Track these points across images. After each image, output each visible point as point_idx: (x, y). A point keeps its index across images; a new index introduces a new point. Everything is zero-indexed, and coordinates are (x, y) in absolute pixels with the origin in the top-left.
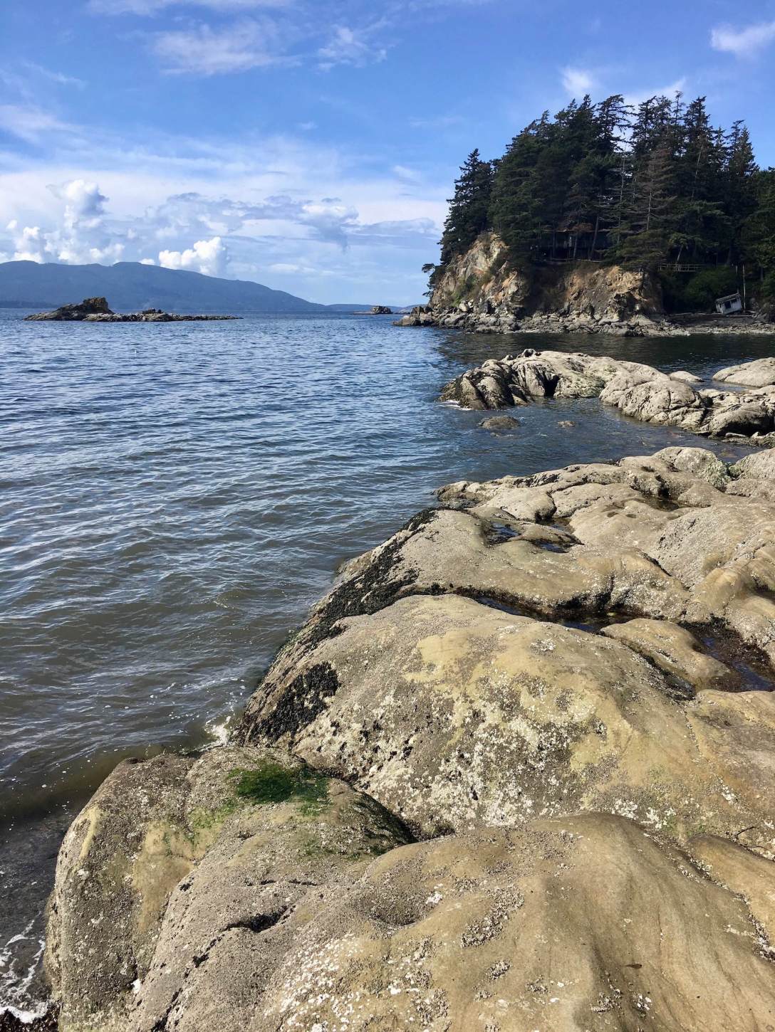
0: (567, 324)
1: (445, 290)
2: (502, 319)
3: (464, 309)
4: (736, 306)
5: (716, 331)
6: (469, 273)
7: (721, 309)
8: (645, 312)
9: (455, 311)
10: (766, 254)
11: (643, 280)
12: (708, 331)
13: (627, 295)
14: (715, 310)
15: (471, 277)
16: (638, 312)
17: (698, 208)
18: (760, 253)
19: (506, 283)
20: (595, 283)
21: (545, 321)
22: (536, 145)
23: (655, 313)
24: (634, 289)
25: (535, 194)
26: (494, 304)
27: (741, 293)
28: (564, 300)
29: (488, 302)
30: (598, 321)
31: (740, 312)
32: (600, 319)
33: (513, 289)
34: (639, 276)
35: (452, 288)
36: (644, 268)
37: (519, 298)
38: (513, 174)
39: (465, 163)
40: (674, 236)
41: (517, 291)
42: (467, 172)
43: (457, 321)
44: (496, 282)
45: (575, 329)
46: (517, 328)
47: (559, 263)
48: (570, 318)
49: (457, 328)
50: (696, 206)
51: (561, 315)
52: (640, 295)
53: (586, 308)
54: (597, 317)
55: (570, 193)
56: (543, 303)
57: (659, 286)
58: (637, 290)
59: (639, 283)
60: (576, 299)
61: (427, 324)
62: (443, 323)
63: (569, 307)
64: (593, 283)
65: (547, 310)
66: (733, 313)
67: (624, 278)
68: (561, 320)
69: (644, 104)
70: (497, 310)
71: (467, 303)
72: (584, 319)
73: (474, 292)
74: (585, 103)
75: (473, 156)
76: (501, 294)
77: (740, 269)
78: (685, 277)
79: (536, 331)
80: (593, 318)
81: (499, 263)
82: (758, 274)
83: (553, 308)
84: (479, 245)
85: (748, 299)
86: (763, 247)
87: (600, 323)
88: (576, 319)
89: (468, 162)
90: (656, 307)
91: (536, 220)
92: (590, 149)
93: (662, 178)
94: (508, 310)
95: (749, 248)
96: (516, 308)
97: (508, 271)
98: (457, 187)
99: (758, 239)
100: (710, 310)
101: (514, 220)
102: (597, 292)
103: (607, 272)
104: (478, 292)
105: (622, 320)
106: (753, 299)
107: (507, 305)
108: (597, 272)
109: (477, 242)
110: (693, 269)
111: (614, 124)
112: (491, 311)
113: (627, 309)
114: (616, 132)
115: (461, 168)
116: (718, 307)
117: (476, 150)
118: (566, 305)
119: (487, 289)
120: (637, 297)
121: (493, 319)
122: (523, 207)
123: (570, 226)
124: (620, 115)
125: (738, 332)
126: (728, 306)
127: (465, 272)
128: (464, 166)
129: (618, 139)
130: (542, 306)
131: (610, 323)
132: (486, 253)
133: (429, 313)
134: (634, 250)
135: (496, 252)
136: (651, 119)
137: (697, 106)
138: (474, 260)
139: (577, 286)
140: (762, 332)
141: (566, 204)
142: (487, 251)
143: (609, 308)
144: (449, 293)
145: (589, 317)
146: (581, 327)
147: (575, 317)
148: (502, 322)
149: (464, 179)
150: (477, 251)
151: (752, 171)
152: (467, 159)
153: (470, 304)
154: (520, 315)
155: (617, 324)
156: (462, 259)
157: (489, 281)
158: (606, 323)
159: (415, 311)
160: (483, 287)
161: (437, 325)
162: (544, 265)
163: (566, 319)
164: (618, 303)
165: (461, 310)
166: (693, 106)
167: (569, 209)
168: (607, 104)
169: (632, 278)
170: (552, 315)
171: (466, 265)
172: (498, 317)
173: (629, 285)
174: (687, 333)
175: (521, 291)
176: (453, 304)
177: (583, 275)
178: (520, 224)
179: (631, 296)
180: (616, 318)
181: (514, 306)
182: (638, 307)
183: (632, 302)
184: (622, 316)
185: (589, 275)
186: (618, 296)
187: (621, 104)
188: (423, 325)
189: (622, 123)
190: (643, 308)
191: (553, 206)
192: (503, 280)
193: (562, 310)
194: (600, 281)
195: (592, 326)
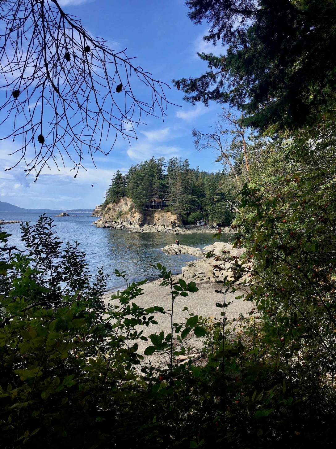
1: (111, 215)
4: (203, 223)
5: (198, 232)
6: (120, 210)
7: (198, 224)
9: (117, 222)
10: (209, 209)
11: (177, 217)
12: (196, 231)
13: (174, 221)
15: (121, 212)
17: (191, 198)
20: (163, 216)
21: (149, 228)
22: (142, 174)
23: (181, 226)
26: (132, 222)
27: (204, 220)
28: (154, 221)
29: (130, 221)
31: (204, 225)
33: (138, 217)
34: (176, 216)
35: (113, 214)
36: (177, 213)
37: (140, 220)
40: (185, 205)
42: (116, 177)
44: (131, 214)
46: (143, 230)
47: (151, 210)
48: (157, 227)
49: (122, 229)
50: (190, 197)
51: (153, 226)
54: (165, 227)
55: (154, 190)
56: (148, 222)
57: (181, 218)
58: (176, 220)
59: (176, 218)
60: (157, 221)
61: (108, 227)
64: (162, 217)
65: (149, 224)
66: (202, 226)
67: (172, 216)
69: (170, 159)
70: (133, 224)
72: (161, 227)
75: (117, 172)
76: (134, 218)
77: (203, 213)
78: (188, 215)
79: (148, 231)
81: (131, 208)
82: (207, 215)
83: (151, 223)
85: (205, 221)
86: (208, 207)
87: (167, 229)
90: (181, 224)
92: (156, 174)
94: (137, 224)
95: (205, 207)
97: (135, 211)
98: (113, 181)
99: (207, 205)
100: (195, 225)
101: (138, 197)
102: (164, 219)
103: (166, 214)
104: (124, 217)
106: (207, 222)
107: (137, 222)
108: (163, 213)
109: (122, 200)
110: (189, 213)
111: (162, 166)
112: (131, 224)
113: (174, 225)
114: (163, 168)
115: (113, 175)
118: (154, 223)
119: (128, 216)
120: (176, 222)
123: (155, 200)
124: (164, 163)
125: (204, 232)
126: (200, 223)
127: (118, 210)
128: (115, 175)
129: (164, 170)
131: (170, 229)
135: (129, 204)
136: (173, 164)
137: (186, 161)
138: (122, 206)
139: (157, 217)
140: (210, 232)
141: (153, 193)
142: (126, 204)
143: (169, 225)
144: (113, 216)
145: (163, 227)
149: (115, 179)
150: (122, 203)
153: (121, 220)
154: (141, 226)
155: (172, 230)
156: (117, 205)
157: (129, 214)
160: (126, 215)
162: (147, 210)
164: (172, 224)
166: (185, 161)
167: (154, 195)
168: (160, 160)
169: (174, 216)
170: (151, 225)
171: (119, 207)
173: (174, 218)
174: (191, 233)
175: (141, 218)
176: (115, 220)
177: (159, 214)
180: (171, 228)
181: (139, 223)
182: (177, 225)
183: (175, 223)
184: (173, 227)
185: (161, 214)
186: (171, 222)
187: (164, 160)
188: (107, 227)
189: (165, 165)
190: (178, 225)
191: (149, 194)
192: (134, 214)
193: (153, 224)
194: (165, 216)
195: (165, 230)
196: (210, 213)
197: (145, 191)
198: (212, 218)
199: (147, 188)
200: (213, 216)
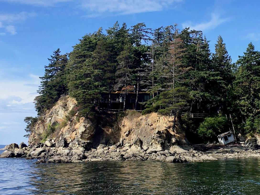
0: (123, 153)
1: (37, 132)
2: (74, 151)
3: (49, 144)
4: (231, 139)
6: (53, 121)
7: (222, 141)
8: (179, 143)
9: (42, 146)
10: (244, 106)
11: (174, 121)
13: (165, 132)
14: (218, 142)
15: (54, 123)
16: (174, 144)
18: (241, 106)
19: (77, 126)
21: (106, 151)
22: (94, 41)
23: (185, 144)
24: (169, 127)
25: (95, 67)
26: (69, 141)
27: (233, 131)
28: (120, 136)
29: (65, 139)
30: (146, 151)
31: (233, 143)
32: (147, 149)
33: (83, 129)
34: (172, 118)
35: (41, 131)
36: (174, 113)
37: (87, 136)
38: (80, 57)
39: (52, 57)
41: (85, 130)
42: (53, 61)
43: (40, 154)
44: (71, 126)
45: (130, 157)
46: (85, 157)
48: (124, 149)
50: (204, 74)
51: (118, 147)
52: (173, 131)
53: (136, 142)
54: (145, 147)
55: (119, 67)
56: (104, 139)
57: (184, 126)
58: (171, 128)
59: (172, 124)
60: (127, 135)
61: (19, 156)
62: (30, 155)
63: (123, 141)
64: (139, 125)
65: (107, 143)
66: (229, 144)
67: (161, 121)
68: (118, 150)
69: (156, 30)
70: (70, 145)
71: (51, 140)
72: (135, 149)
73: (56, 133)
74: (124, 27)
75: (56, 52)
76: (75, 133)
77: (228, 116)
78: (197, 122)
79: (99, 159)
80: (142, 148)
81: (73, 113)
82: (241, 118)
83: (112, 142)
84: (60, 103)
85: (237, 135)
86: (242, 102)
87: (148, 151)
88: (129, 149)
89: (53, 56)
90: (185, 139)
91: (96, 83)
93: (181, 55)
94: (79, 144)
96: (85, 143)
97: (79, 117)
98: (46, 70)
99: (238, 97)
100: (215, 142)
102: (142, 131)
103: (148, 117)
104: (58, 133)
105: (164, 149)
106: (240, 135)
107: (78, 141)
108: (140, 118)
109: (59, 101)
110: (200, 116)
111: (141, 38)
112: (66, 145)
113: (167, 141)
115: (49, 59)
116: (220, 140)
117: (59, 49)
118: (121, 140)
119: (64, 131)
120: (172, 133)
121: (66, 151)
122: (87, 76)
123: (120, 88)
124: (144, 33)
126: (226, 138)
127: (50, 120)
128: (51, 58)
130: (104, 141)
131: (156, 152)
132: (64, 108)
133: (24, 148)
134: (167, 100)
135: (71, 107)
138: (57, 113)
139: (128, 127)
142: (65, 106)
143: (153, 141)
144: (40, 135)
145: (139, 148)
146: (134, 156)
147: (128, 148)
148: (74, 153)
149: (51, 66)
150: (58, 106)
151: (226, 60)
152: (52, 54)
153: (53, 141)
154: (88, 148)
155: (162, 152)
156: (49, 113)
157: (66, 125)
158: (153, 152)
159: (11, 147)
160: (62, 130)
161: (25, 157)
163: (122, 150)
164: (160, 137)
165: (46, 145)
167: (119, 77)
168: (136, 27)
169: (166, 120)
170: (111, 147)
172: (71, 149)
173: (165, 125)
175: (88, 131)
176: (41, 142)
177: (132, 120)
178: (86, 87)
179: (168, 132)
180: (159, 148)
181: (83, 141)
182: (174, 140)
183: (168, 136)
184: (164, 147)
185: (135, 119)
186: (159, 132)
187: (144, 27)
188: (17, 156)
189: (146, 37)
190: (177, 140)
191: (108, 75)
192: (75, 124)
193: (118, 144)
194: (143, 123)
195: (143, 154)
196: (248, 116)
197: (100, 69)
198: (252, 125)
199: (104, 63)
200: (253, 121)
